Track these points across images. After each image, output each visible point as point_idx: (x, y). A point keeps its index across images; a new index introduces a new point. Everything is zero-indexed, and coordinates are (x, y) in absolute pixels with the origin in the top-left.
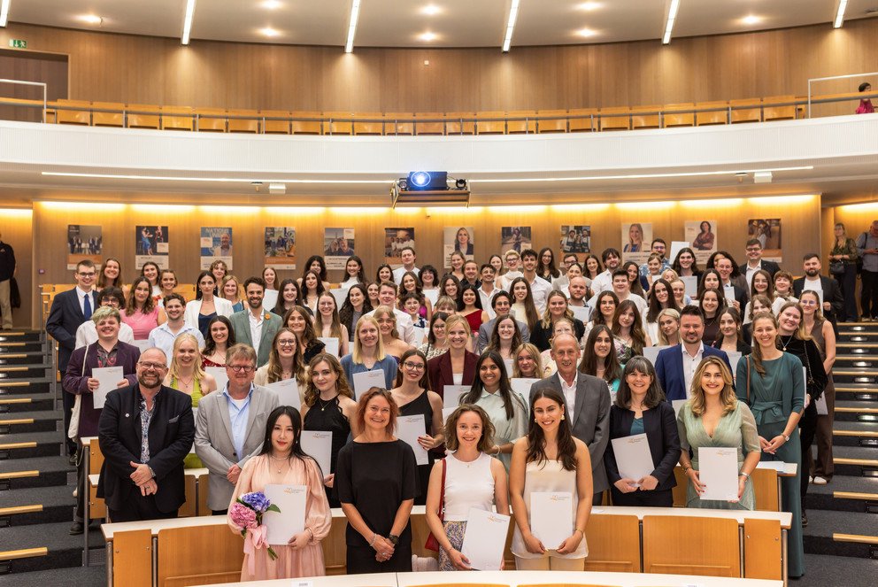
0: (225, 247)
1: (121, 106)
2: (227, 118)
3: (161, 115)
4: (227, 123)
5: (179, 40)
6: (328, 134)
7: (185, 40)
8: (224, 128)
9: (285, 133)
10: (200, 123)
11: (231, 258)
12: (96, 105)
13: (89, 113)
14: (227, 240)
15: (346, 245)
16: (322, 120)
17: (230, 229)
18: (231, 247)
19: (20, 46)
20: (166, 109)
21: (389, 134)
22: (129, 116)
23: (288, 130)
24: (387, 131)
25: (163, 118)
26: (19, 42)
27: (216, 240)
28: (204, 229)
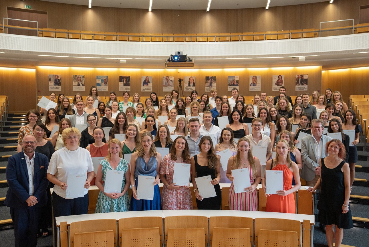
0: (105, 83)
1: (66, 31)
2: (105, 35)
3: (81, 34)
4: (105, 37)
5: (87, 6)
6: (142, 41)
7: (90, 7)
8: (104, 39)
9: (126, 41)
10: (95, 37)
11: (108, 87)
12: (57, 30)
13: (54, 33)
14: (106, 80)
15: (236, 82)
16: (140, 36)
17: (107, 76)
18: (107, 83)
19: (29, 8)
20: (82, 32)
21: (164, 42)
22: (69, 34)
23: (127, 40)
24: (164, 40)
25: (82, 35)
26: (29, 6)
28: (97, 76)
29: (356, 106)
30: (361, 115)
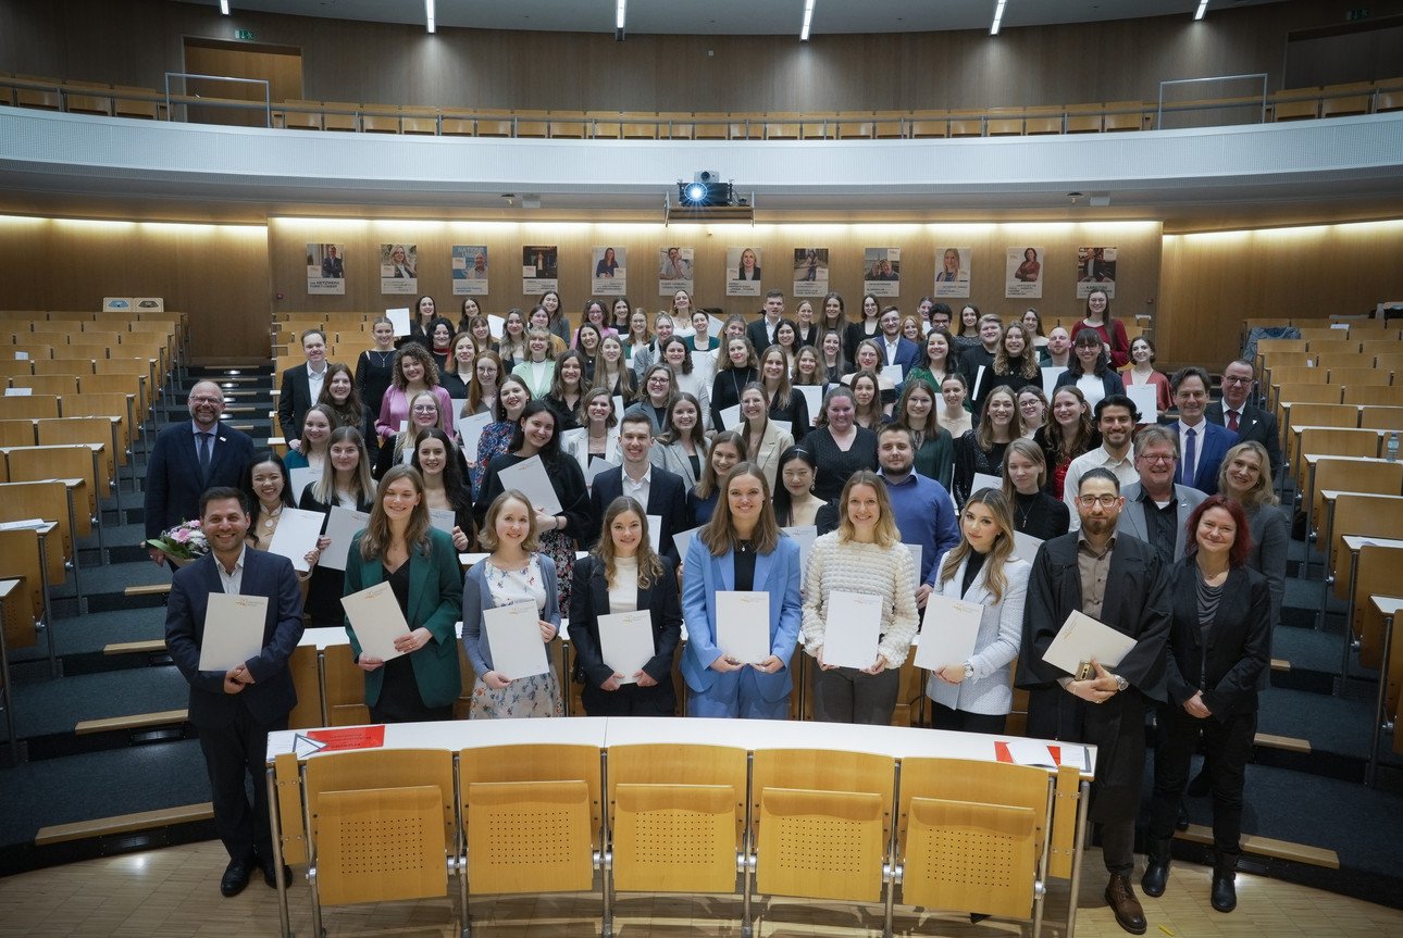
0: (480, 268)
1: (355, 107)
2: (475, 119)
3: (400, 117)
4: (476, 125)
5: (424, 28)
6: (591, 137)
7: (431, 28)
8: (472, 131)
9: (542, 136)
10: (445, 126)
11: (487, 281)
12: (328, 106)
13: (320, 116)
14: (480, 259)
16: (585, 122)
17: (485, 248)
18: (487, 268)
19: (247, 38)
20: (406, 110)
21: (663, 138)
22: (365, 118)
23: (546, 133)
24: (661, 135)
25: (403, 119)
26: (246, 34)
27: (469, 261)
28: (455, 248)
29: (1262, 356)
30: (1275, 388)
